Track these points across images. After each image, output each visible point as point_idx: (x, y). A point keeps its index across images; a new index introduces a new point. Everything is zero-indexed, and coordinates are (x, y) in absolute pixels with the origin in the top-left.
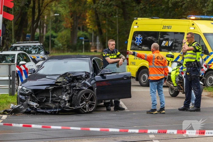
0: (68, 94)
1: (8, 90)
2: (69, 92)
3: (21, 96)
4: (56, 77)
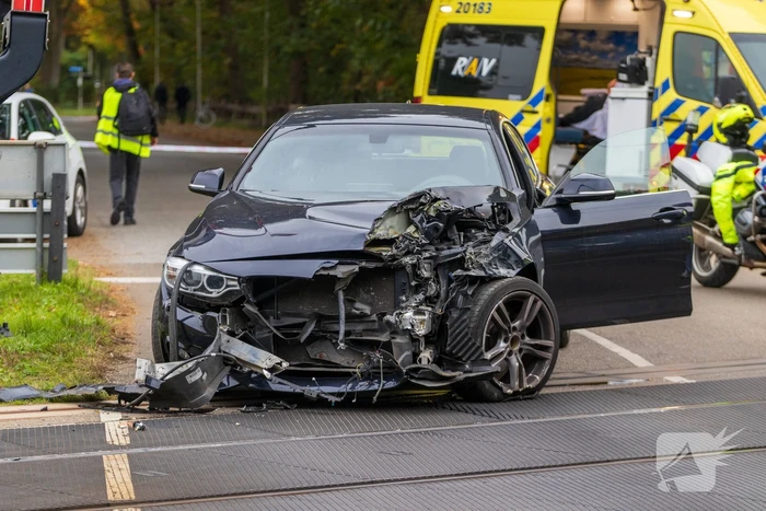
0: (429, 301)
2: (431, 291)
3: (181, 314)
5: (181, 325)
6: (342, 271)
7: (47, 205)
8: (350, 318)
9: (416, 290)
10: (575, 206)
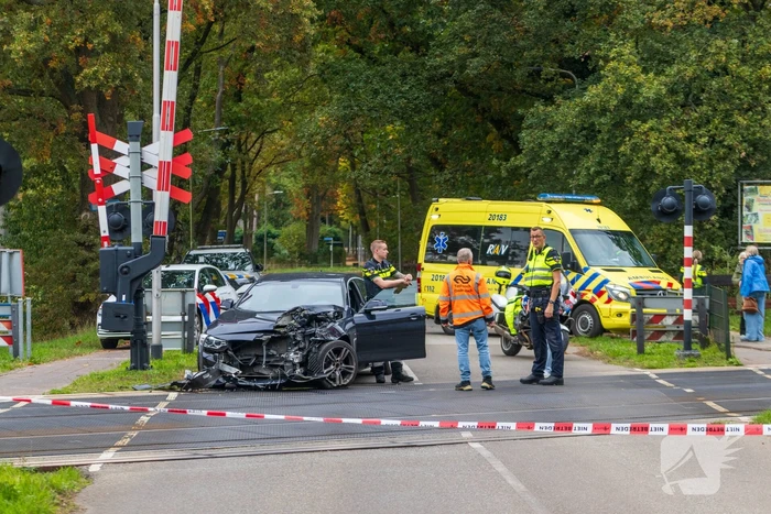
0: (300, 349)
1: (180, 343)
2: (302, 346)
3: (205, 355)
4: (275, 317)
5: (205, 358)
6: (265, 338)
7: (186, 318)
8: (268, 356)
9: (295, 345)
10: (373, 313)
